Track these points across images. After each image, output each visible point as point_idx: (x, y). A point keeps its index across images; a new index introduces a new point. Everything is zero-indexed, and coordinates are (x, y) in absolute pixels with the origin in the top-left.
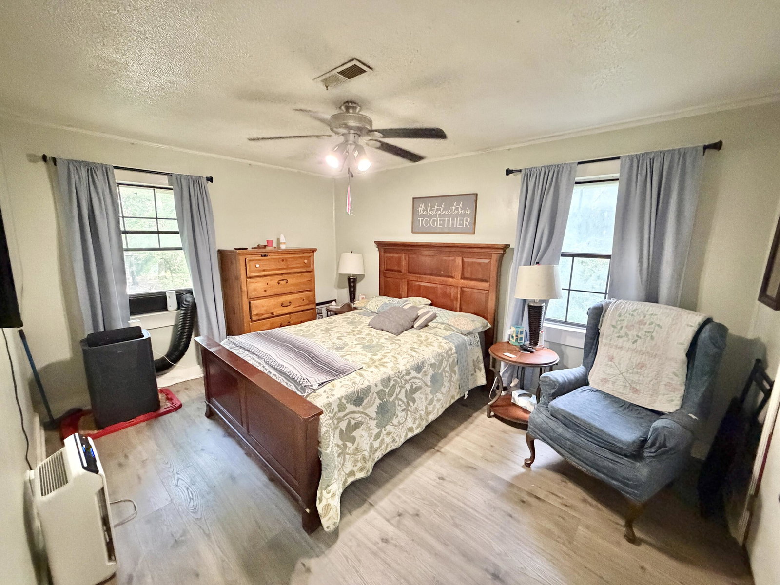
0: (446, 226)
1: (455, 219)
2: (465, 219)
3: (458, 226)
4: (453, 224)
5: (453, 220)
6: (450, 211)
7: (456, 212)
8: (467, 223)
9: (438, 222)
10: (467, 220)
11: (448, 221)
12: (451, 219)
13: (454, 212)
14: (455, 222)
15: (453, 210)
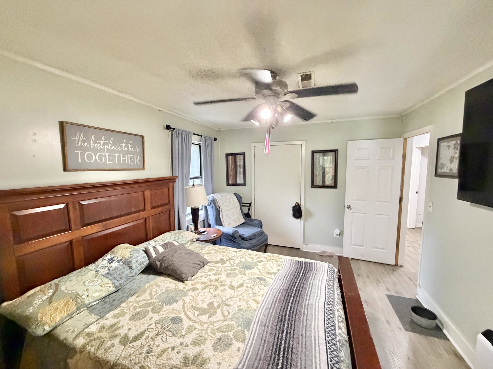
0: (117, 162)
1: (126, 155)
2: (135, 156)
3: (129, 163)
4: (124, 161)
5: (124, 157)
6: (119, 147)
7: (126, 149)
8: (137, 160)
9: (107, 158)
10: (137, 158)
11: (119, 157)
12: (121, 155)
13: (124, 149)
14: (126, 159)
15: (123, 147)
